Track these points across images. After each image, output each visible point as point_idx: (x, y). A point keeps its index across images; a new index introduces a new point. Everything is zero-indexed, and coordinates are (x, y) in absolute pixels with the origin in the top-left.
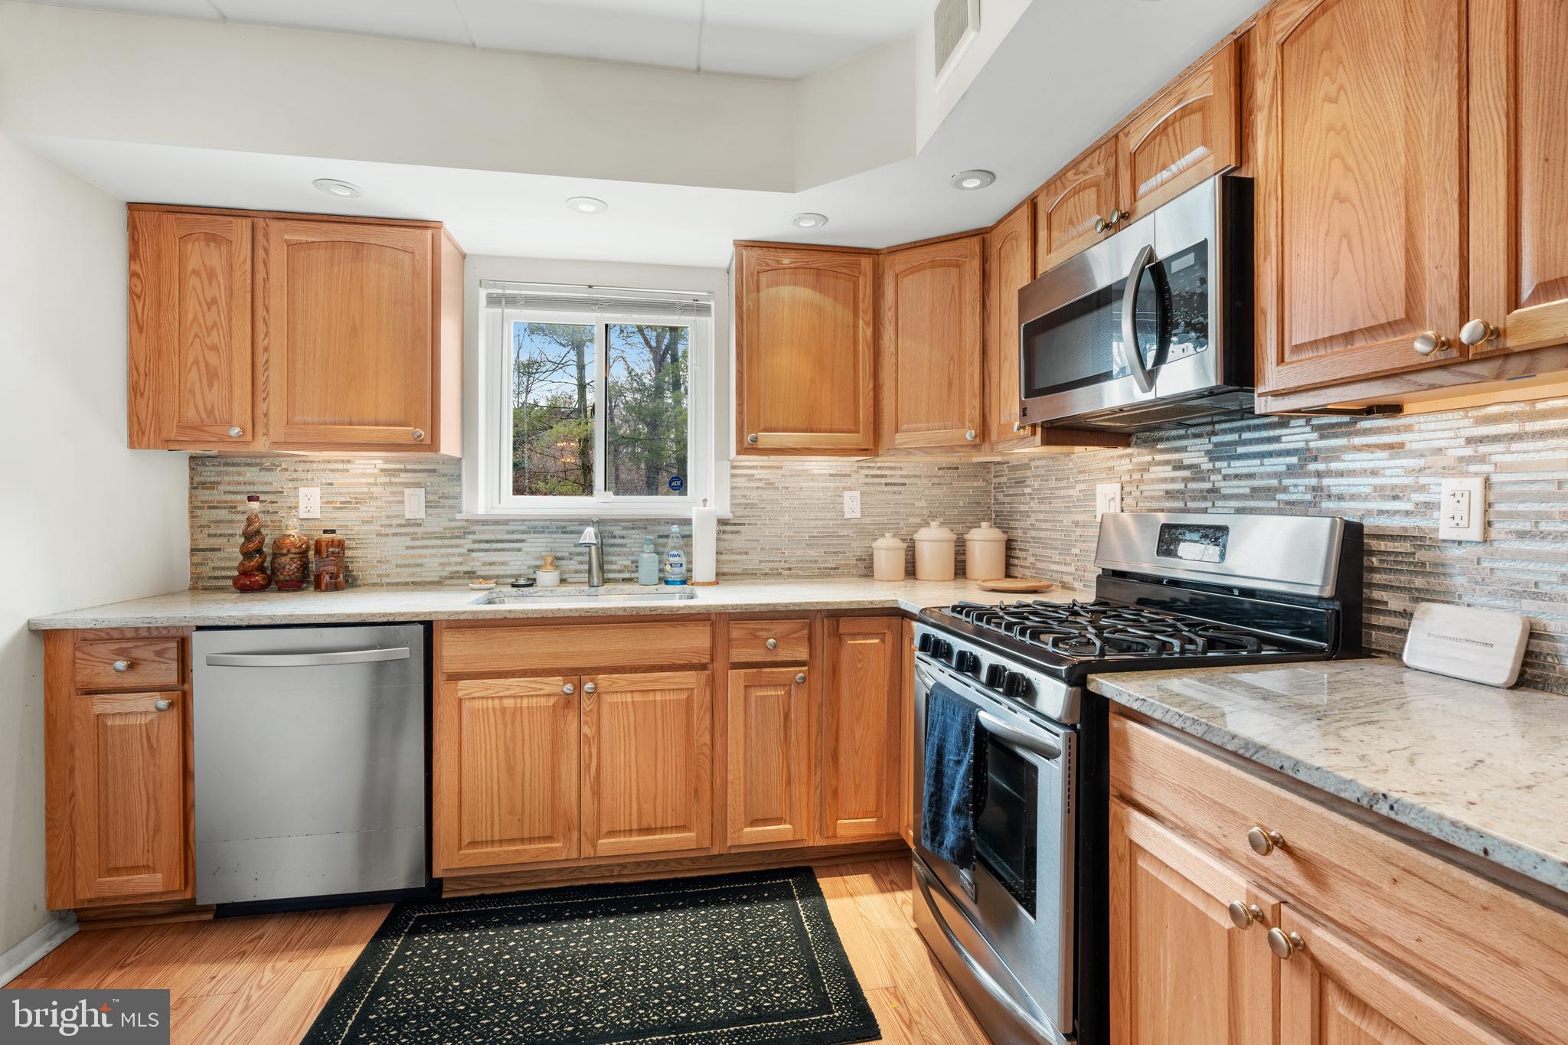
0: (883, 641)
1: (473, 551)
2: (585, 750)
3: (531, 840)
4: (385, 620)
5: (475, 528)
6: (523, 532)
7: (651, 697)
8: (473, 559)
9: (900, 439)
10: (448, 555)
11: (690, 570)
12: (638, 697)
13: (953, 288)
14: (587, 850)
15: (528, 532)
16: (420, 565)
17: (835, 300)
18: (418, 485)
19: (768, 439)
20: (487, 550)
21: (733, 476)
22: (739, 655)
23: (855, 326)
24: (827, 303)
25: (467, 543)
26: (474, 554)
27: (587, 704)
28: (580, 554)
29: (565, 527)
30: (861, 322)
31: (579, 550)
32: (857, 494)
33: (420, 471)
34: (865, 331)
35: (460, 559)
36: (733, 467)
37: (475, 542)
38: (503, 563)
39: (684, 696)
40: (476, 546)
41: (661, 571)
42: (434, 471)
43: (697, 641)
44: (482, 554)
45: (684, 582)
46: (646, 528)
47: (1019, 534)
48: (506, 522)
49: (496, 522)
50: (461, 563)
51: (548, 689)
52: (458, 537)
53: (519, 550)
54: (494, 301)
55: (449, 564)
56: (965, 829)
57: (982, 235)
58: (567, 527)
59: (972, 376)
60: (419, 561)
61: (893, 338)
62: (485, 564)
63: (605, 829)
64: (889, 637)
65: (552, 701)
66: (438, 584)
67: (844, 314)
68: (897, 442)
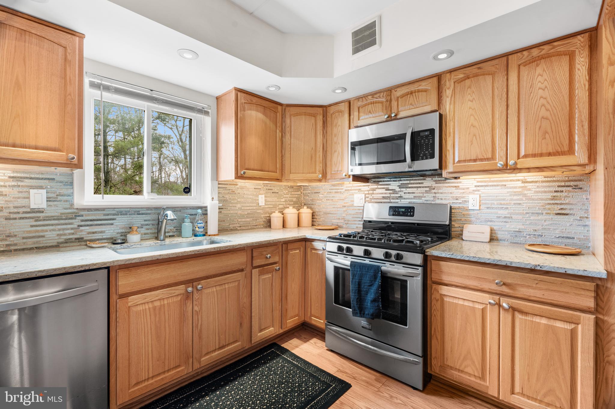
0: (300, 251)
1: (81, 226)
2: (195, 317)
3: (168, 371)
5: (82, 213)
6: (114, 215)
7: (223, 287)
8: (82, 231)
9: (292, 176)
10: (64, 229)
11: (206, 229)
12: (218, 288)
13: (313, 124)
14: (197, 366)
15: (118, 215)
16: (43, 236)
17: (270, 120)
18: (41, 188)
19: (249, 173)
20: (91, 225)
21: (219, 188)
22: (257, 262)
23: (276, 132)
24: (268, 121)
25: (77, 222)
26: (81, 228)
27: (196, 296)
28: (147, 225)
29: (139, 211)
30: (278, 130)
31: (146, 223)
32: (263, 196)
33: (45, 179)
34: (279, 134)
35: (72, 231)
36: (219, 184)
37: (82, 221)
38: (101, 232)
39: (237, 283)
40: (83, 223)
41: (193, 230)
42: (53, 179)
43: (241, 259)
44: (87, 228)
45: (204, 235)
46: (180, 211)
47: (317, 210)
48: (103, 209)
49: (97, 210)
50: (73, 234)
51: (177, 292)
52: (71, 219)
53: (112, 224)
54: (93, 85)
55: (65, 235)
57: (324, 108)
58: (137, 211)
59: (320, 155)
60: (42, 234)
61: (290, 138)
62: (89, 233)
63: (204, 353)
64: (302, 249)
65: (179, 298)
66: (56, 247)
67: (272, 126)
68: (291, 177)
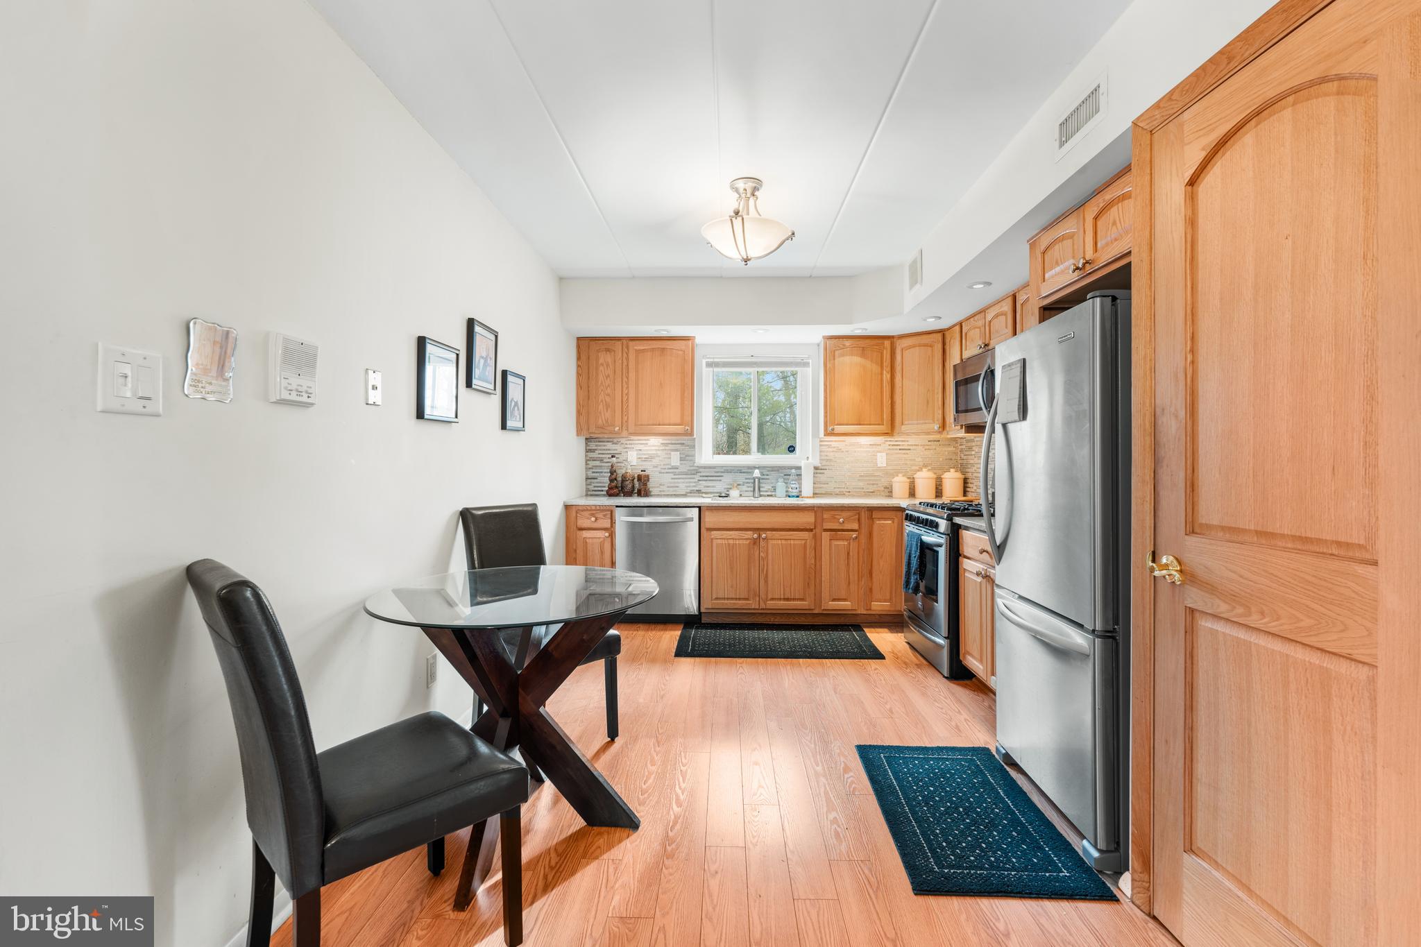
0: (893, 522)
1: (700, 480)
2: (761, 562)
3: (740, 599)
4: (684, 505)
5: (701, 470)
6: (722, 472)
7: (789, 542)
8: (700, 484)
9: (904, 428)
10: (690, 482)
11: (800, 492)
12: (784, 542)
13: (929, 357)
14: (763, 606)
15: (724, 472)
16: (677, 487)
17: (872, 361)
18: (677, 450)
19: (839, 429)
20: (706, 480)
21: (821, 445)
22: (828, 525)
23: (882, 374)
24: (868, 364)
25: (697, 477)
26: (700, 482)
27: (762, 543)
28: (747, 483)
29: (741, 470)
30: (885, 372)
31: (747, 481)
32: (884, 454)
33: (678, 444)
34: (887, 376)
35: (694, 484)
36: (821, 441)
37: (701, 476)
38: (713, 487)
39: (803, 542)
40: (701, 478)
41: (787, 491)
42: (683, 444)
43: (809, 519)
44: (704, 482)
45: (798, 497)
46: (778, 471)
47: (969, 475)
48: (714, 467)
49: (710, 467)
50: (694, 486)
51: (746, 537)
52: (694, 474)
53: (720, 480)
54: (709, 365)
55: (690, 487)
56: (917, 579)
57: (942, 332)
58: (740, 470)
59: (938, 398)
60: (677, 485)
61: (901, 379)
62: (705, 487)
63: (769, 597)
64: (896, 521)
65: (748, 542)
66: (685, 495)
67: (876, 368)
68: (903, 429)
